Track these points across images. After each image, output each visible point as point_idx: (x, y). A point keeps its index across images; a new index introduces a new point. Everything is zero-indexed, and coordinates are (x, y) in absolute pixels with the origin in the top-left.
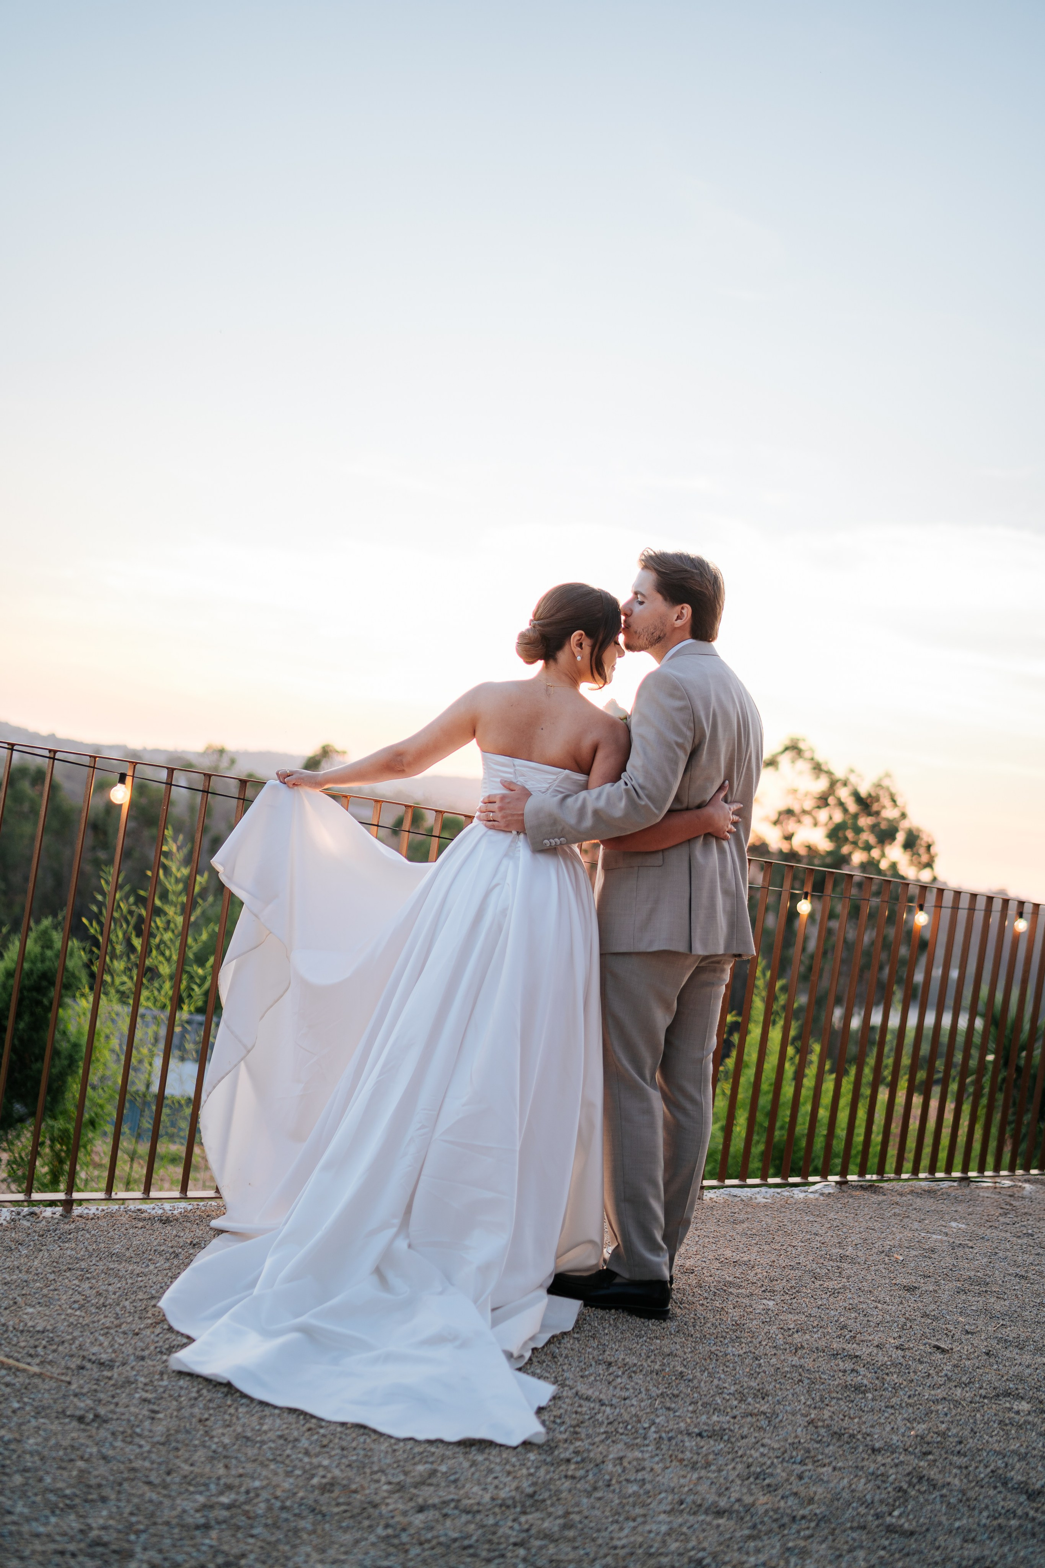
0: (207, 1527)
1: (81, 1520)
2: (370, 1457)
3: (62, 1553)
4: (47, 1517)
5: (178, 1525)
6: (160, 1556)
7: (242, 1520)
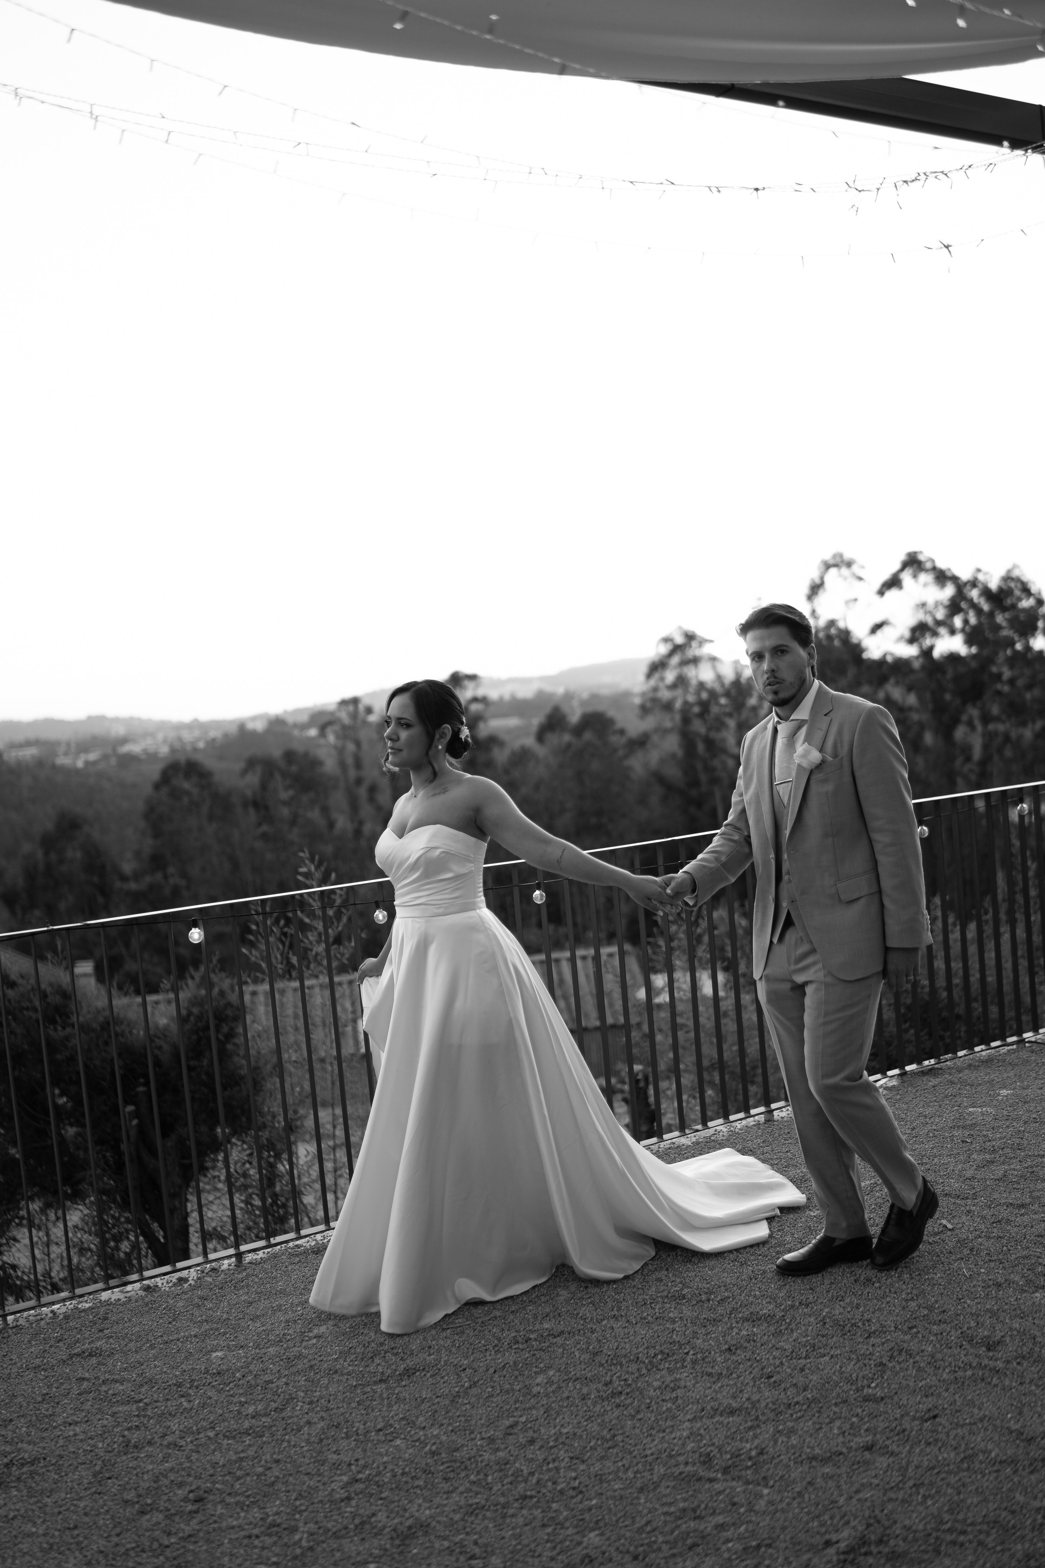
0: (349, 1499)
1: (262, 1511)
2: (469, 1421)
3: (250, 1537)
4: (238, 1513)
5: (329, 1501)
6: (316, 1526)
7: (374, 1489)
